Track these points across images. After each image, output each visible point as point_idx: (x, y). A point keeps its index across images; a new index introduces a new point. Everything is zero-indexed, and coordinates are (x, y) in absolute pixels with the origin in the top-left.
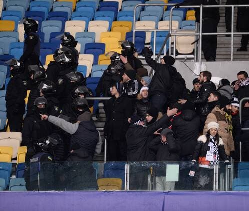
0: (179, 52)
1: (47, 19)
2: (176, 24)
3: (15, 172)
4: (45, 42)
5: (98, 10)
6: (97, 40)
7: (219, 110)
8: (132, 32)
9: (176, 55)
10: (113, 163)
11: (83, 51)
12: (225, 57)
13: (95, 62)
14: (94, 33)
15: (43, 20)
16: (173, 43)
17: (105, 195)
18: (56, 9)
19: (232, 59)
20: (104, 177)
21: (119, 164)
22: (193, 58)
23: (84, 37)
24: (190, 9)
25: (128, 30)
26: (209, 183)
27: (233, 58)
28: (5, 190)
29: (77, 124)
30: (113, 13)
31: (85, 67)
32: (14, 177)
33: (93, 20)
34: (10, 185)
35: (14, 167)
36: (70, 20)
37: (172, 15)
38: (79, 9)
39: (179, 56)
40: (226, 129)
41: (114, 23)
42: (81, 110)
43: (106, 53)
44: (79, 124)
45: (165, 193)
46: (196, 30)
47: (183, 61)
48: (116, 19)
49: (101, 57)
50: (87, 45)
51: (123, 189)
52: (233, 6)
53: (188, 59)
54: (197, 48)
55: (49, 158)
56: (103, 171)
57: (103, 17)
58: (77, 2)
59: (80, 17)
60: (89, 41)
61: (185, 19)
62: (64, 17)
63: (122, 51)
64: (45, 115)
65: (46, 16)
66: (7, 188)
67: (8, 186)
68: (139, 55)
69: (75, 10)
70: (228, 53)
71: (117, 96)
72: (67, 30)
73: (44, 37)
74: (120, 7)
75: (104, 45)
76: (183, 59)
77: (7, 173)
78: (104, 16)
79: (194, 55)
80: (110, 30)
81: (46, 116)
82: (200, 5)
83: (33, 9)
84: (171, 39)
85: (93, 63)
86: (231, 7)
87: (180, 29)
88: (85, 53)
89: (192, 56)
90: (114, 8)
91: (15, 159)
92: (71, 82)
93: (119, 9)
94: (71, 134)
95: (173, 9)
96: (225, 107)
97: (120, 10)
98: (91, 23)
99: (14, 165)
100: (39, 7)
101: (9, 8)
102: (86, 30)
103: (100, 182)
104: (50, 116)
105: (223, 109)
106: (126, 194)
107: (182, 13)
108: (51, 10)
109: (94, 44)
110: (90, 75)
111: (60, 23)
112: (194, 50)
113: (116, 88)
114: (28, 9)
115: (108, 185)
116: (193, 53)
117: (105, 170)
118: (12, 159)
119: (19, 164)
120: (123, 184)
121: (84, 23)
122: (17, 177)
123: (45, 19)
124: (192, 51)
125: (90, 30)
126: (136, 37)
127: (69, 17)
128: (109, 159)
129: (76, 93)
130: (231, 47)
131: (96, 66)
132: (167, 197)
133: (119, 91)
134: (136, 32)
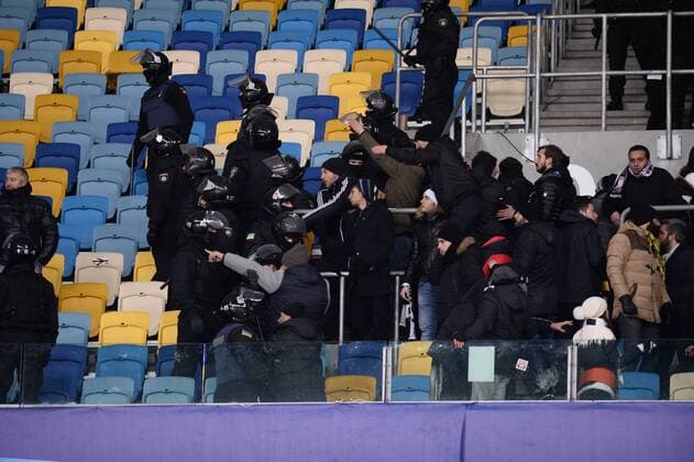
0: (493, 112)
1: (218, 48)
2: (485, 56)
3: (155, 364)
4: (214, 94)
5: (323, 28)
6: (322, 91)
7: (635, 228)
8: (393, 73)
9: (487, 120)
10: (356, 346)
11: (294, 113)
12: (589, 122)
13: (319, 137)
14: (315, 77)
15: (210, 49)
16: (479, 95)
17: (342, 411)
18: (235, 28)
19: (603, 126)
20: (338, 373)
21: (370, 345)
22: (523, 126)
23: (296, 83)
24: (514, 23)
25: (386, 68)
26: (558, 384)
27: (607, 125)
28: (135, 402)
29: (282, 271)
30: (354, 35)
31: (297, 146)
32: (152, 374)
33: (313, 48)
34: (145, 393)
35: (153, 355)
36: (265, 48)
37: (479, 37)
38: (283, 26)
39: (492, 122)
40: (648, 266)
41: (358, 55)
42: (290, 241)
43: (340, 117)
44: (286, 271)
45: (467, 405)
46: (528, 67)
47: (502, 131)
48: (360, 47)
49: (330, 125)
50: (301, 100)
51: (379, 397)
52: (604, 16)
53: (512, 127)
54: (531, 103)
55: (244, 333)
56: (336, 362)
57: (334, 42)
58: (279, 11)
59: (287, 42)
60: (307, 91)
61: (504, 44)
62: (252, 43)
63: (367, 113)
64: (217, 253)
65: (216, 40)
66: (139, 397)
67: (141, 394)
68: (410, 119)
69: (275, 29)
70: (595, 115)
71: (363, 206)
72: (259, 69)
73: (211, 85)
74: (368, 21)
75: (336, 100)
76: (502, 127)
77: (138, 367)
78: (335, 40)
79: (524, 119)
80: (349, 69)
81: (220, 255)
82: (535, 15)
83: (188, 27)
84: (476, 87)
85: (313, 138)
86: (601, 19)
87: (495, 64)
88: (298, 117)
89: (520, 121)
90: (358, 22)
91: (155, 338)
92: (274, 176)
93: (367, 27)
94: (270, 292)
95: (481, 24)
96: (652, 222)
97: (370, 27)
98: (309, 55)
99: (152, 350)
100: (202, 23)
101: (139, 26)
102: (300, 69)
103: (331, 383)
104: (228, 254)
105: (644, 226)
106: (386, 408)
107: (498, 32)
108: (227, 28)
109: (316, 97)
110: (308, 162)
111: (244, 55)
112: (524, 109)
113: (360, 190)
114: (179, 27)
115: (347, 391)
116: (521, 116)
117: (340, 360)
118: (149, 338)
119: (162, 347)
120: (379, 387)
121: (294, 55)
122: (159, 375)
123: (214, 47)
124: (519, 112)
125: (308, 68)
126: (402, 82)
127: (264, 43)
128: (349, 338)
129: (275, 201)
130: (601, 103)
131: (320, 143)
132: (471, 413)
133: (365, 196)
134: (401, 71)
